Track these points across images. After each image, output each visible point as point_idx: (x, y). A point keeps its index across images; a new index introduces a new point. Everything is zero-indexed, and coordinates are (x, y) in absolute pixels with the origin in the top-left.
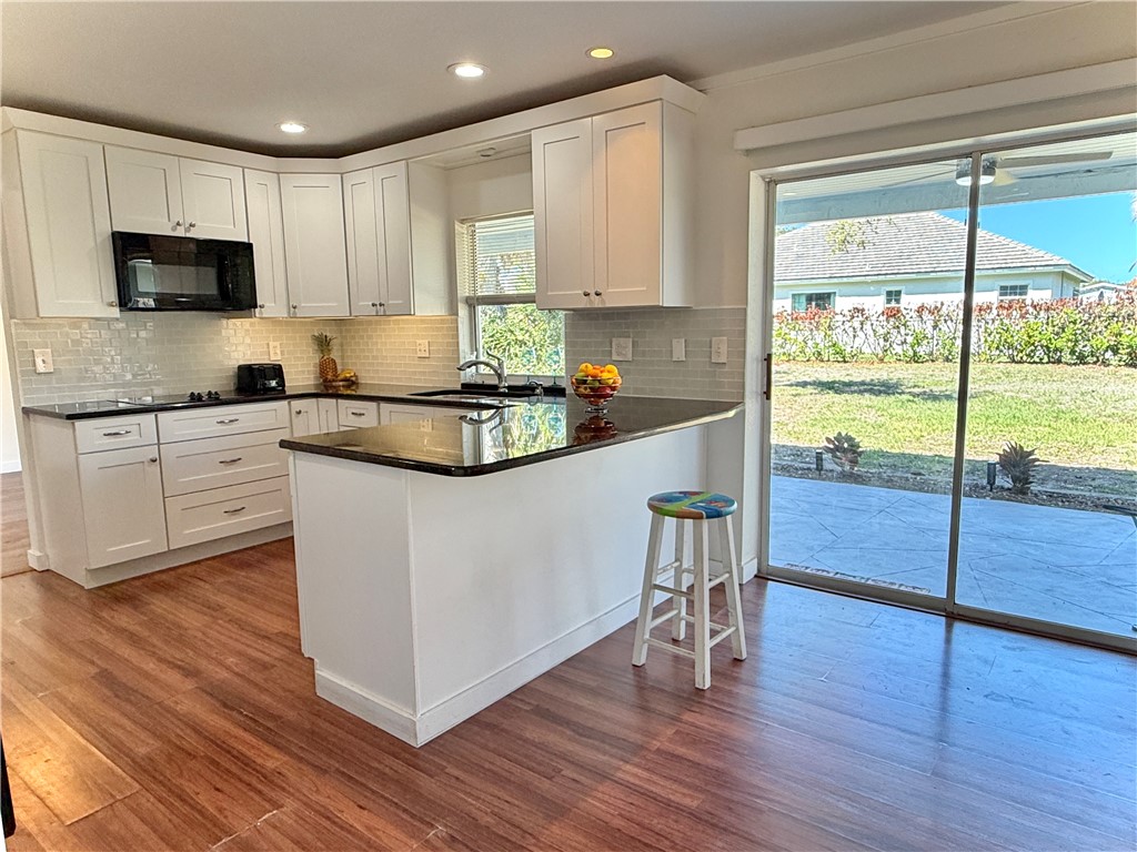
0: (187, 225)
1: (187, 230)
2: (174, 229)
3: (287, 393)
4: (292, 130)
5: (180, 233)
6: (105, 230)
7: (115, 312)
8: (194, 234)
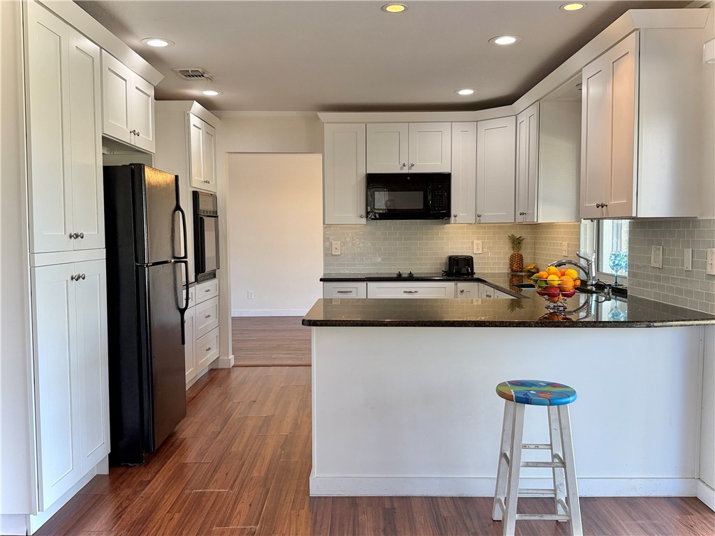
0: (410, 165)
1: (410, 168)
2: (401, 169)
3: (475, 276)
4: (466, 93)
5: (405, 171)
6: (362, 173)
7: (364, 221)
8: (414, 171)
